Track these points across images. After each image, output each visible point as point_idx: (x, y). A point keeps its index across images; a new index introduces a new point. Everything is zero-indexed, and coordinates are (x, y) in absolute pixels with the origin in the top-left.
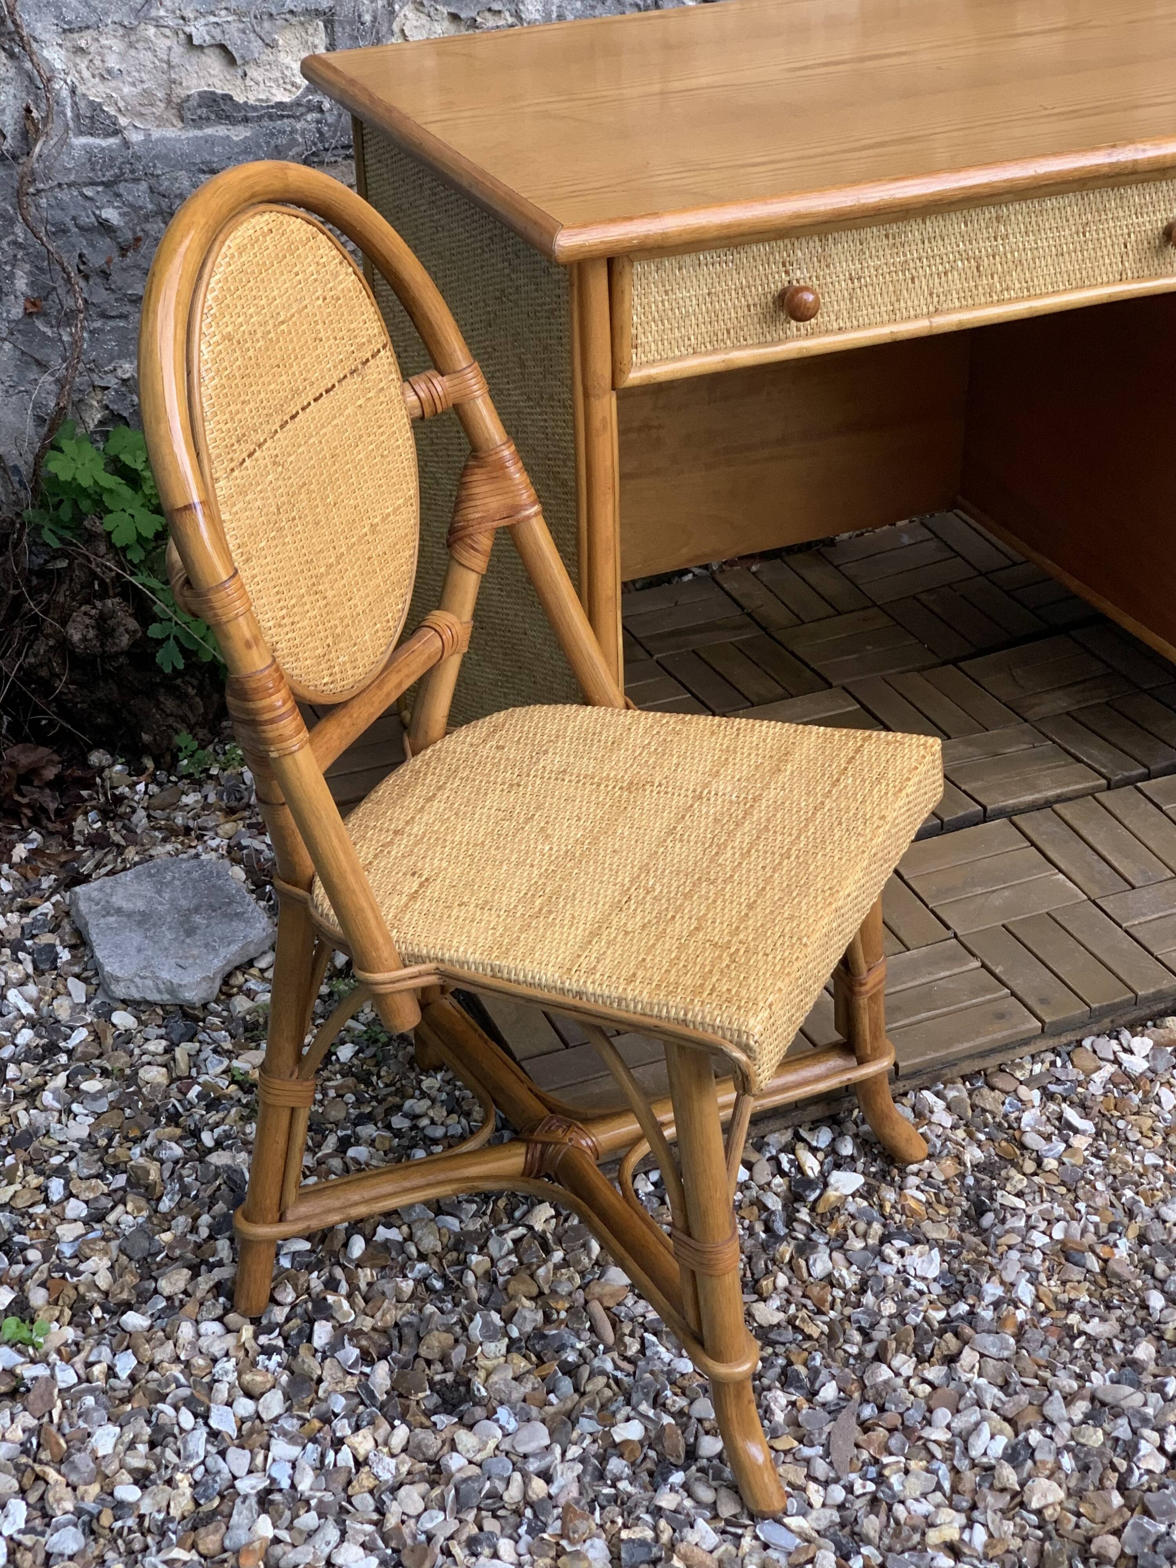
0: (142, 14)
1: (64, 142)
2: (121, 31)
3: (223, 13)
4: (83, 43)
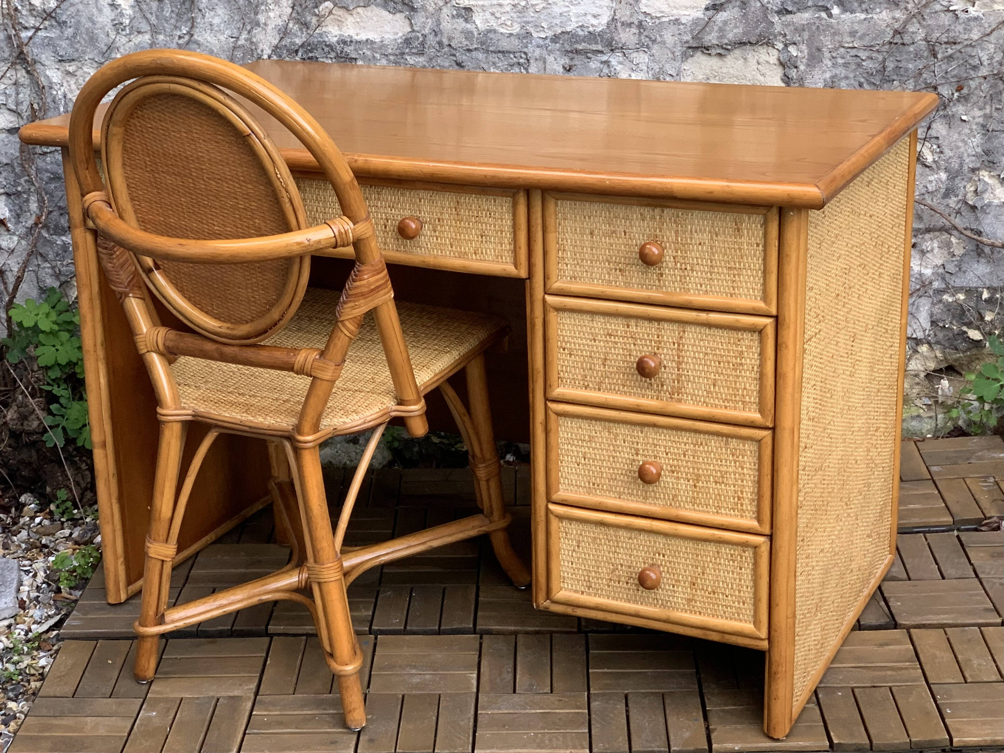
4: (71, 69)
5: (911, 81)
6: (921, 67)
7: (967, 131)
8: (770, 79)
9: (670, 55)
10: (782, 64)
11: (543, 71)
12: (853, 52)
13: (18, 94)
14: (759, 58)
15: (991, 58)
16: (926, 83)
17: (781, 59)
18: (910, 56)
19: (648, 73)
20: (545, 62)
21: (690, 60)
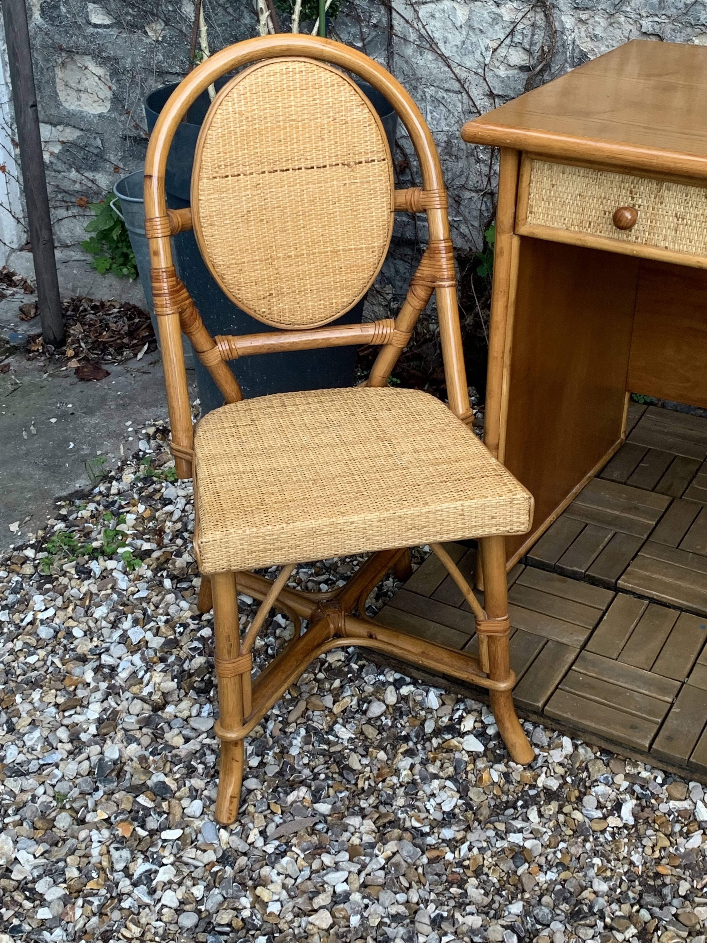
0: (617, 7)
1: (562, 68)
2: (607, 16)
3: (664, 17)
4: (584, 17)
13: (533, 35)
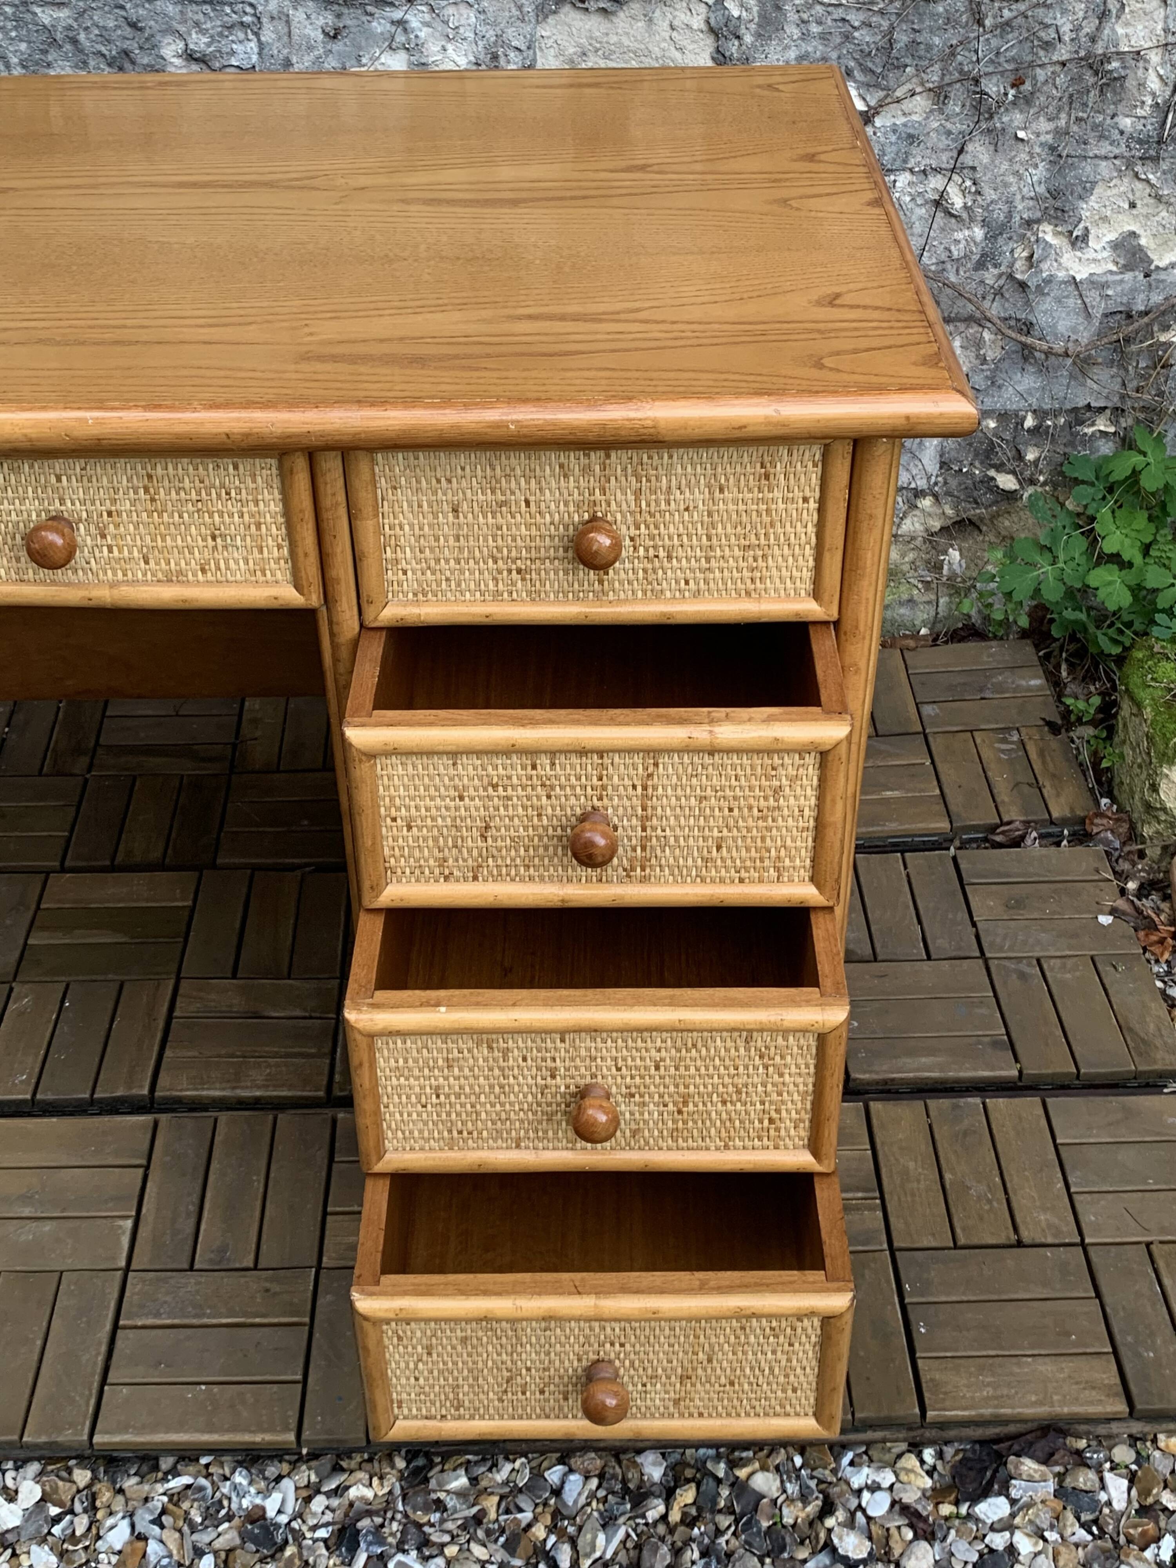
5: (937, 67)
6: (954, 42)
7: (1024, 156)
8: (693, 57)
9: (515, 12)
10: (713, 31)
11: (286, 38)
12: (839, 13)
14: (674, 17)
15: (1077, 29)
16: (961, 72)
17: (712, 22)
18: (936, 21)
19: (476, 43)
20: (288, 22)
21: (551, 20)
